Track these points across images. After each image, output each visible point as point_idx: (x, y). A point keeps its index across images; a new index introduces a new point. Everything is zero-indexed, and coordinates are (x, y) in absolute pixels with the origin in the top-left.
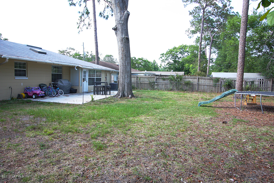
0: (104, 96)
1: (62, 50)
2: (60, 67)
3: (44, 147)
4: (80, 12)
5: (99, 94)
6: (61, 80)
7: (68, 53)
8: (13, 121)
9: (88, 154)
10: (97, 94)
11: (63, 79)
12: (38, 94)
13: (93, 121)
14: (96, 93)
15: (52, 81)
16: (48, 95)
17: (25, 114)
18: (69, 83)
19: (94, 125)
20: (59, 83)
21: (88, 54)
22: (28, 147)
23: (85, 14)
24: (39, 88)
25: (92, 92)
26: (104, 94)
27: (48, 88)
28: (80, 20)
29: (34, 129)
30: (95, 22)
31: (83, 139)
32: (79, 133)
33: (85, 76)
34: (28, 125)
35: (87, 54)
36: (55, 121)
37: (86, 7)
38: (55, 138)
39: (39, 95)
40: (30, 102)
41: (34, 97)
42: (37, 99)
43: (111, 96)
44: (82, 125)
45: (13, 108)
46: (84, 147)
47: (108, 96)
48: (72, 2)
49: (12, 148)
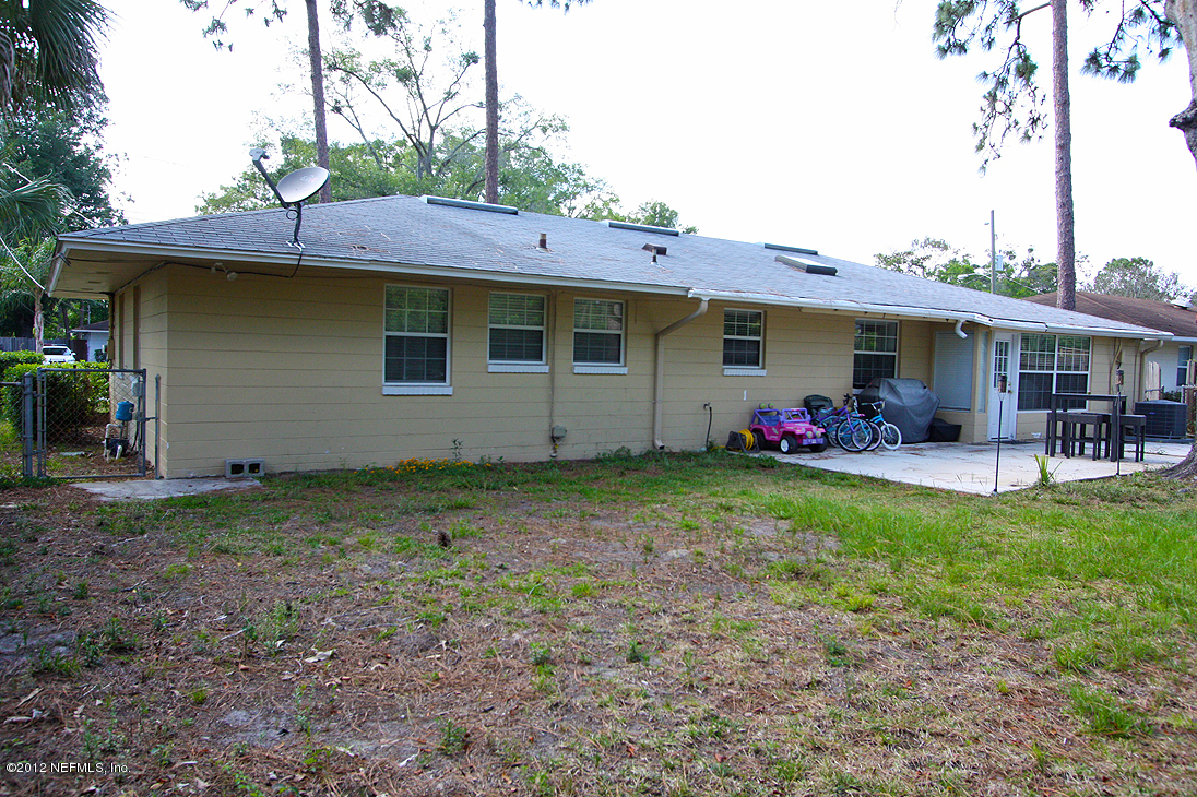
0: (1105, 468)
1: (889, 254)
2: (890, 325)
3: (843, 657)
4: (985, 75)
5: (1077, 451)
6: (890, 380)
7: (915, 263)
8: (721, 530)
9: (1047, 742)
10: (1067, 453)
11: (899, 377)
12: (803, 436)
13: (1055, 581)
14: (1058, 449)
15: (855, 386)
16: (838, 443)
17: (757, 510)
18: (924, 395)
19: (1065, 606)
20: (884, 393)
21: (1012, 263)
22: (782, 642)
23: (1011, 79)
24: (803, 414)
25: (1033, 441)
26: (1103, 453)
27: (837, 412)
28: (988, 111)
29: (798, 575)
30: (1064, 103)
31: (1012, 660)
32: (988, 626)
33: (1001, 365)
34: (772, 556)
35: (1006, 260)
36: (875, 554)
37: (1018, 44)
38: (883, 630)
39: (805, 442)
40: (773, 467)
41: (784, 446)
42: (797, 456)
43: (1150, 467)
44: (1006, 595)
45: (718, 485)
46: (1019, 698)
47: (1127, 468)
48: (949, 40)
49: (730, 634)
